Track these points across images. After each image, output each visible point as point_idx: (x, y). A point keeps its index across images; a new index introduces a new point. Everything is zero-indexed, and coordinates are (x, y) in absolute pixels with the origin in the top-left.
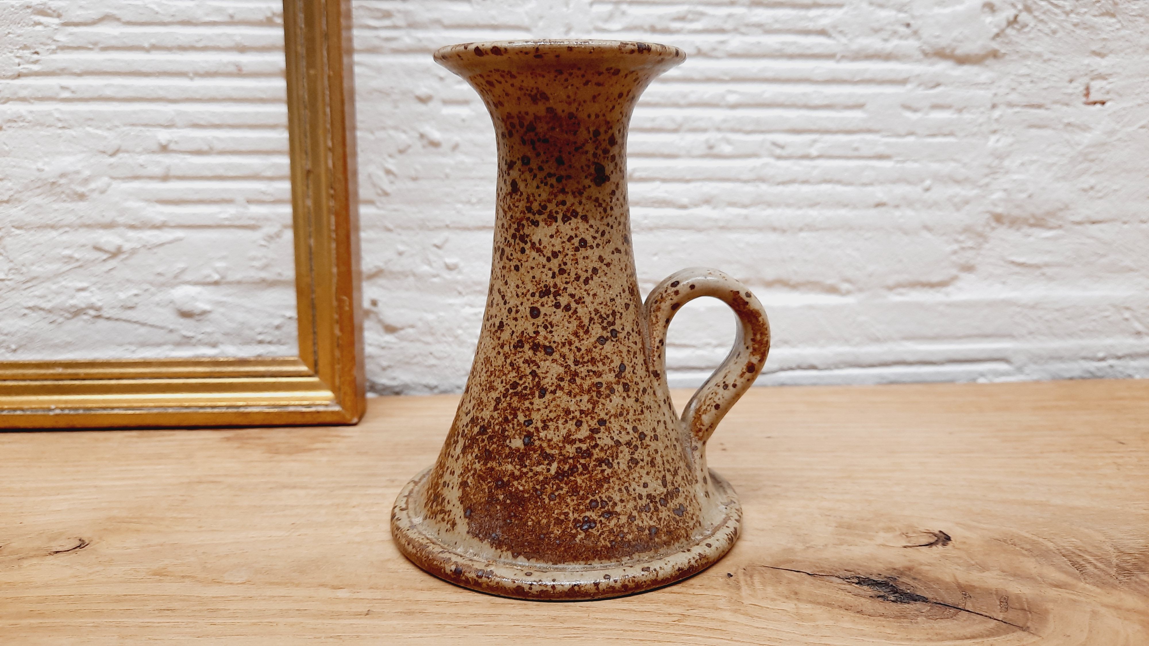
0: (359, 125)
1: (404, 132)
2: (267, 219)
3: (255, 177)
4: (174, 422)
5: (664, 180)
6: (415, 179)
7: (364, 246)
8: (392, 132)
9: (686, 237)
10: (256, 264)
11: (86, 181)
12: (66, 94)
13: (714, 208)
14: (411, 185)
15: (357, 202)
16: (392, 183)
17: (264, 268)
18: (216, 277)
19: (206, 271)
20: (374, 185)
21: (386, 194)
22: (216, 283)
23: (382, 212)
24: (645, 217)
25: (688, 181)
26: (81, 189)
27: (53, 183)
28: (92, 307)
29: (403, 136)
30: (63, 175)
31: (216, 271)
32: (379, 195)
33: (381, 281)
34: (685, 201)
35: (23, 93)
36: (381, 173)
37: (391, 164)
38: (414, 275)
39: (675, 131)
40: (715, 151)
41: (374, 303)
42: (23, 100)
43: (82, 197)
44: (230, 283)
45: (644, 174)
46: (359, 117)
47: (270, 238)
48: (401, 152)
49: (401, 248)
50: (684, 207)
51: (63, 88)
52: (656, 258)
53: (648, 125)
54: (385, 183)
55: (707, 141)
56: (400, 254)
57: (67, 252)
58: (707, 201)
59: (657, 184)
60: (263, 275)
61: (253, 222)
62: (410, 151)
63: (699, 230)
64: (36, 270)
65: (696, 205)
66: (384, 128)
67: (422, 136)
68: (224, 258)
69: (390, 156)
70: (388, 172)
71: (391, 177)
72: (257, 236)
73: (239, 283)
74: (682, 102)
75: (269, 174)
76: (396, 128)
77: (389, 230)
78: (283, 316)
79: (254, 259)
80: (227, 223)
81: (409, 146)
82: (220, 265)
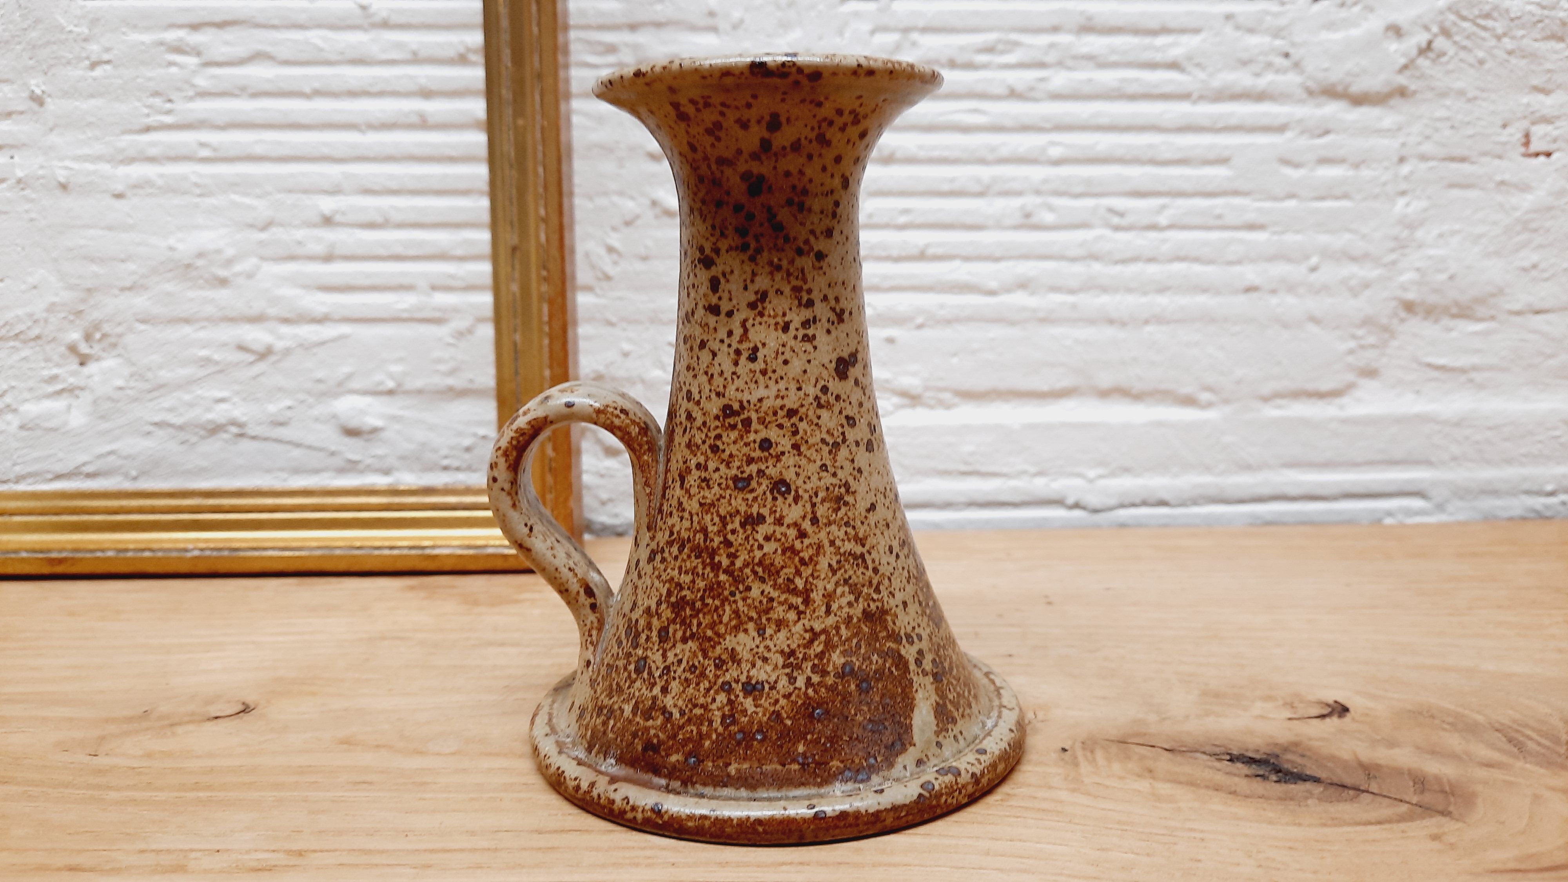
0: (577, 189)
1: (632, 198)
2: (456, 310)
3: (443, 257)
4: (342, 567)
5: (967, 259)
6: (645, 258)
7: (582, 344)
8: (616, 199)
9: (996, 332)
10: (443, 368)
11: (230, 262)
12: (205, 153)
13: (1032, 294)
14: (639, 266)
16: (615, 263)
17: (452, 372)
18: (391, 384)
19: (379, 377)
20: (593, 267)
21: (608, 278)
22: (391, 393)
23: (602, 301)
24: (942, 306)
25: (997, 260)
26: (222, 273)
27: (188, 266)
28: (234, 423)
29: (630, 204)
30: (200, 255)
31: (391, 376)
32: (599, 279)
34: (993, 285)
35: (153, 152)
36: (602, 251)
37: (614, 240)
38: (643, 381)
39: (981, 194)
40: (1034, 220)
42: (152, 160)
43: (223, 282)
44: (407, 393)
45: (940, 251)
46: (577, 180)
47: (460, 335)
48: (628, 224)
49: (626, 347)
50: (992, 293)
51: (203, 145)
52: (955, 360)
53: (946, 187)
54: (607, 264)
55: (1022, 208)
56: (626, 355)
57: (204, 353)
58: (1023, 285)
59: (957, 263)
60: (450, 381)
61: (437, 315)
62: (639, 222)
63: (1012, 323)
64: (165, 375)
65: (1008, 290)
66: (606, 194)
67: (654, 203)
68: (401, 360)
69: (614, 229)
70: (611, 250)
71: (615, 257)
72: (442, 332)
73: (420, 392)
75: (459, 252)
76: (621, 194)
77: (610, 324)
78: (475, 435)
79: (439, 361)
80: (405, 315)
81: (637, 217)
82: (396, 368)
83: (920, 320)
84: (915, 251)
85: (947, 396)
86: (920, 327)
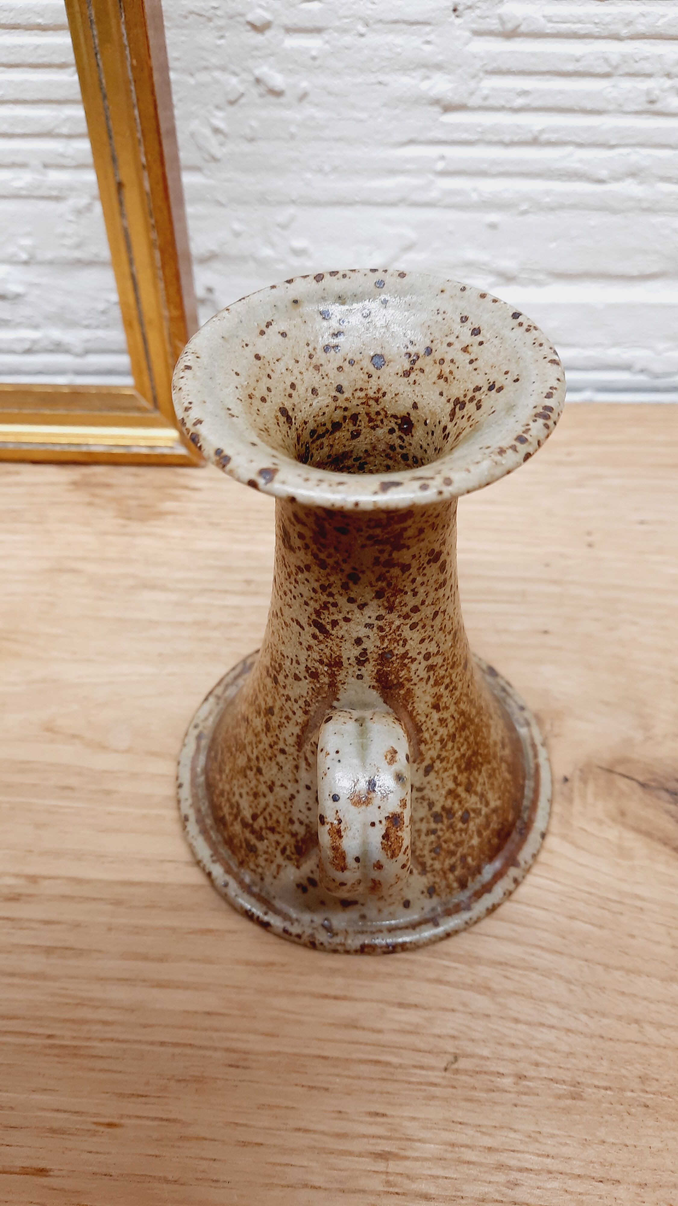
0: (172, 64)
1: (235, 74)
2: (72, 188)
3: (49, 134)
5: (580, 145)
6: (252, 140)
7: (192, 225)
8: (217, 74)
9: (595, 219)
10: (68, 242)
13: (641, 183)
14: (246, 147)
15: (178, 169)
16: (222, 144)
17: (78, 246)
18: (24, 256)
19: (11, 249)
20: (200, 148)
21: (215, 159)
22: (26, 263)
23: (211, 182)
24: (548, 193)
25: (612, 147)
29: (234, 80)
31: (22, 248)
32: (206, 161)
33: (216, 265)
34: (603, 173)
36: (207, 132)
37: (219, 120)
38: (254, 259)
39: (607, 75)
40: (658, 106)
41: (210, 290)
44: (41, 263)
45: (554, 137)
46: (172, 53)
47: (79, 212)
48: (232, 103)
49: (237, 226)
50: (601, 181)
52: (553, 245)
53: (570, 67)
54: (213, 145)
55: (648, 92)
56: (237, 235)
58: (634, 174)
59: (569, 149)
60: (77, 254)
61: (54, 193)
62: (243, 101)
63: (613, 211)
65: (616, 178)
66: (206, 68)
67: (258, 81)
68: (28, 234)
69: (218, 107)
70: (217, 131)
71: (221, 137)
72: (62, 208)
73: (51, 263)
74: (624, 32)
75: (65, 130)
76: (223, 69)
77: (220, 204)
78: (107, 301)
79: (64, 236)
80: (23, 193)
81: (242, 95)
82: (27, 242)
83: (524, 207)
84: (529, 137)
85: (541, 277)
86: (524, 213)
